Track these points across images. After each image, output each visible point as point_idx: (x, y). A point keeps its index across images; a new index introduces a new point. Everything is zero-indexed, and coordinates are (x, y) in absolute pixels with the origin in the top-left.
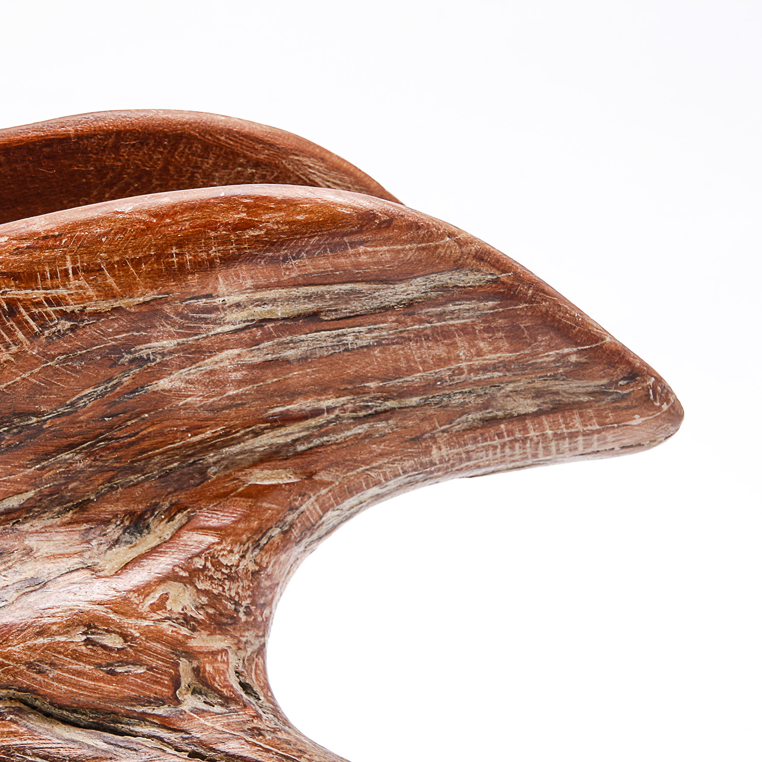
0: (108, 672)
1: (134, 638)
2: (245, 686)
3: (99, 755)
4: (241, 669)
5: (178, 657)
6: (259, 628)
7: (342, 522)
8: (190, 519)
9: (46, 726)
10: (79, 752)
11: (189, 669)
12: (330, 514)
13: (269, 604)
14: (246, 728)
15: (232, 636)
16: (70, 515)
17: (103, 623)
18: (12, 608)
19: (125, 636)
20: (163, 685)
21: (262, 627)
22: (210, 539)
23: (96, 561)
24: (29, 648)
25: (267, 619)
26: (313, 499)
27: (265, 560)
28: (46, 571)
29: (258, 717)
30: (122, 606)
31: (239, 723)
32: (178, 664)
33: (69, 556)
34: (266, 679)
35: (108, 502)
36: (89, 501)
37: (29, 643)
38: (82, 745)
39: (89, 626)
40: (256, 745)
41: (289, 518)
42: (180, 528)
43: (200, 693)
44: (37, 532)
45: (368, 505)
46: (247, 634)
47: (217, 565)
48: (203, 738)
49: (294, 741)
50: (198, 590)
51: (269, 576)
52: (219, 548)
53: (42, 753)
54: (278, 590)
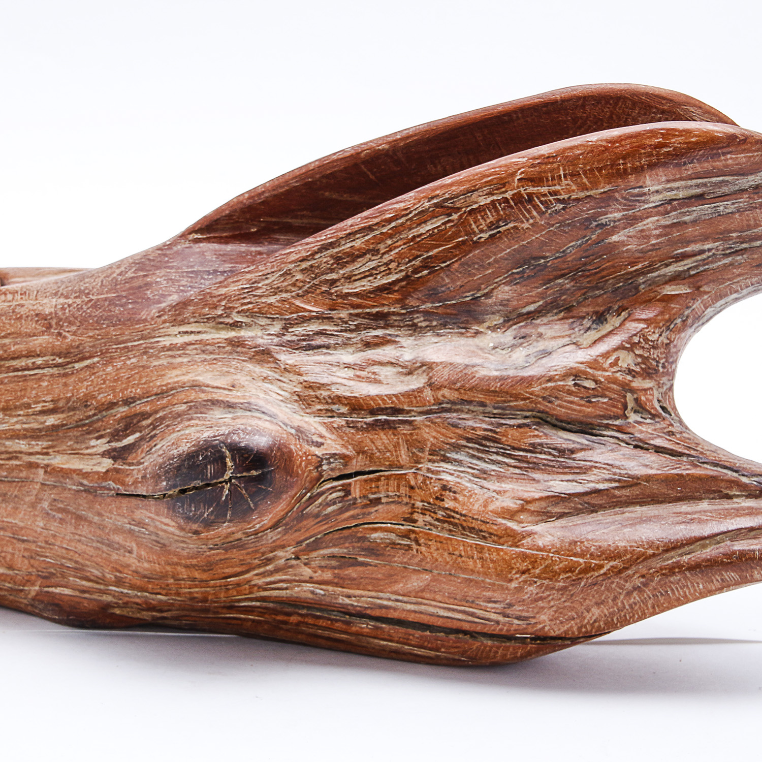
0: (587, 402)
1: (601, 382)
2: (663, 408)
3: (584, 447)
4: (660, 398)
5: (626, 392)
6: (670, 375)
7: (715, 314)
8: (630, 315)
9: (554, 432)
10: (573, 446)
11: (632, 399)
12: (709, 310)
13: (675, 362)
14: (665, 431)
15: (655, 380)
16: (562, 314)
17: (583, 374)
18: (533, 367)
19: (596, 381)
20: (618, 408)
21: (671, 375)
22: (642, 326)
23: (578, 339)
24: (543, 389)
25: (674, 370)
26: (700, 301)
27: (673, 337)
28: (551, 346)
29: (672, 425)
30: (594, 364)
31: (661, 429)
32: (626, 396)
33: (563, 337)
34: (674, 404)
35: (584, 307)
36: (573, 306)
37: (543, 386)
38: (574, 442)
39: (576, 376)
40: (671, 441)
41: (686, 313)
42: (625, 320)
43: (639, 412)
44: (544, 324)
45: (730, 305)
46: (663, 379)
47: (646, 340)
48: (642, 437)
49: (692, 438)
50: (636, 355)
51: (675, 346)
52: (647, 330)
53: (552, 446)
54: (680, 354)
